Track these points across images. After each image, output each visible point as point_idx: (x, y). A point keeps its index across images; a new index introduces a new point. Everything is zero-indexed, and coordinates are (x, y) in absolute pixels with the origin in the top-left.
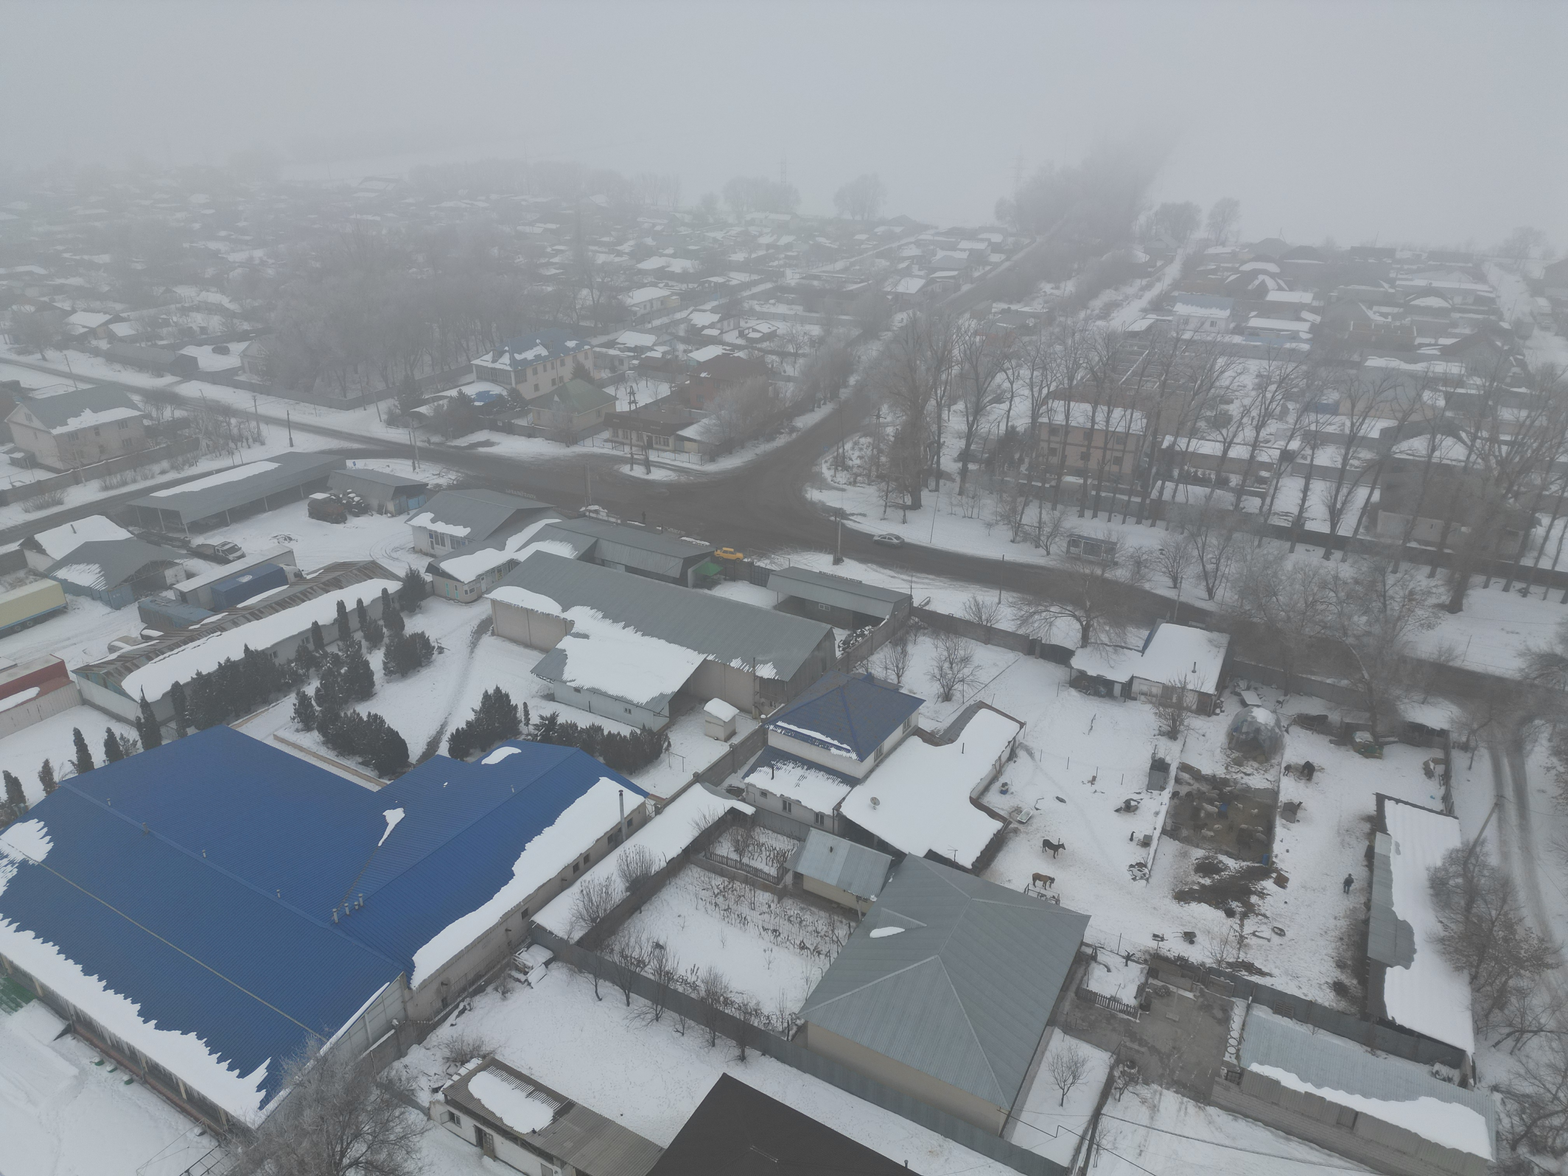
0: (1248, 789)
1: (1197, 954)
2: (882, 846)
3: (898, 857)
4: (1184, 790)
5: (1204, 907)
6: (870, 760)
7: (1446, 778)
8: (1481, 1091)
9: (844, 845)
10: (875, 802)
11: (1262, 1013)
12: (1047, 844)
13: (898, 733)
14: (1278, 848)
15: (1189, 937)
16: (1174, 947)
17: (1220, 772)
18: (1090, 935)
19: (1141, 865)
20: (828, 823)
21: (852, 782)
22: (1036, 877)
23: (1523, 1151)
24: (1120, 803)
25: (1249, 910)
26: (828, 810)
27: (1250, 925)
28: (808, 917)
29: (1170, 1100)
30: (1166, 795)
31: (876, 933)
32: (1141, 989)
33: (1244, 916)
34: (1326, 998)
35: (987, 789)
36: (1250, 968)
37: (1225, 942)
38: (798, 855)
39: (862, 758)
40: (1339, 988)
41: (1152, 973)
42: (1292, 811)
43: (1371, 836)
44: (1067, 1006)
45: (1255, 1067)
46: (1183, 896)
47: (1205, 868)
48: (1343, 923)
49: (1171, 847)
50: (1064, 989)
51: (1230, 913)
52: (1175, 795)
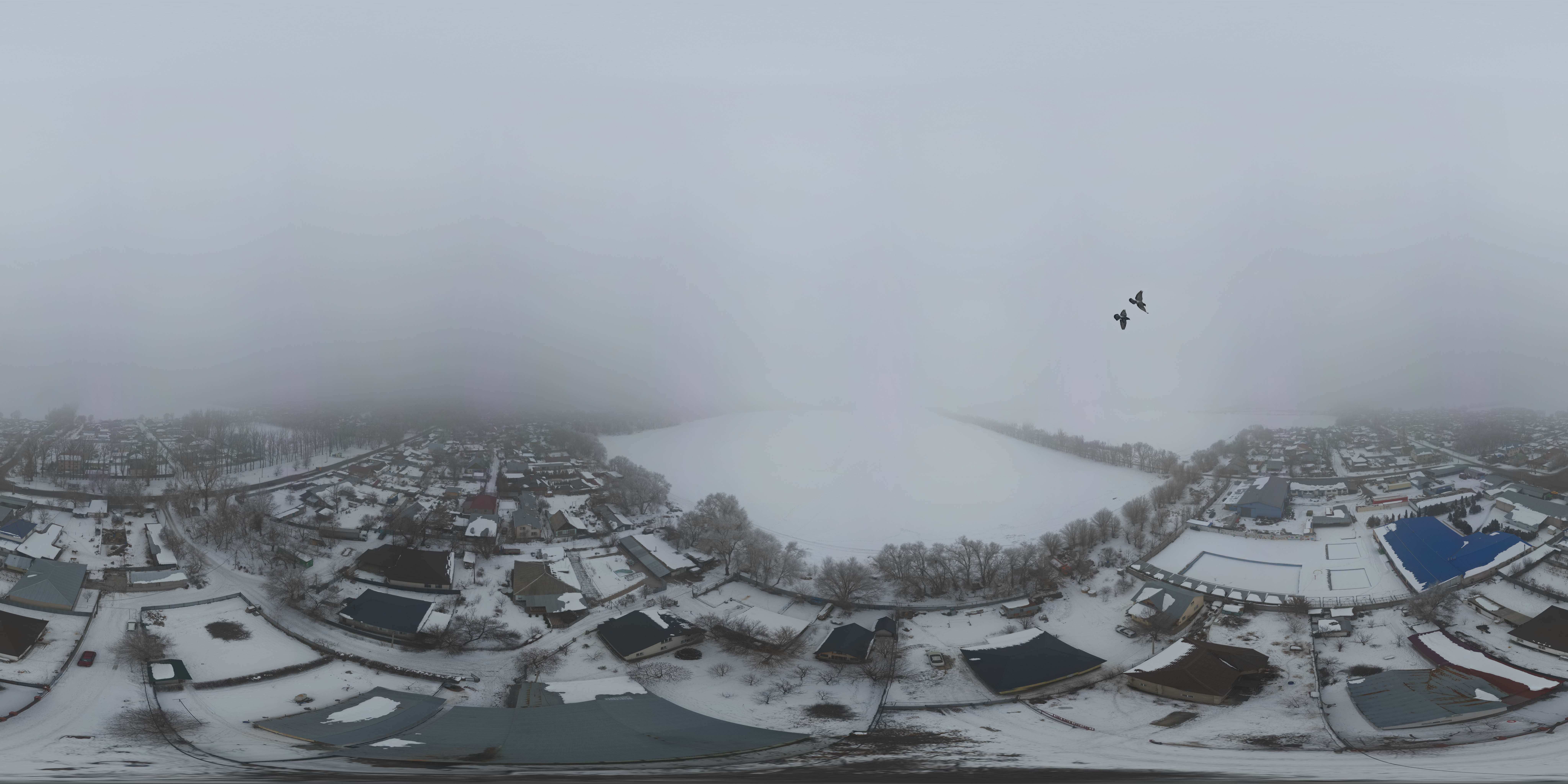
0: (119, 530)
1: (115, 566)
2: (29, 557)
3: (33, 559)
4: (104, 534)
5: (115, 556)
6: (24, 538)
7: (156, 517)
8: (181, 569)
9: (18, 557)
10: (26, 547)
11: (133, 573)
12: (73, 551)
13: (31, 532)
14: (128, 540)
15: (113, 563)
16: (110, 566)
17: (112, 528)
18: (88, 568)
19: (97, 552)
20: (13, 553)
21: (20, 543)
22: (71, 559)
23: (192, 575)
24: (90, 540)
25: (125, 554)
26: (13, 550)
27: (126, 557)
28: (9, 574)
29: (117, 595)
30: (101, 536)
31: (29, 576)
32: (104, 576)
33: (124, 555)
34: (146, 565)
35: (56, 542)
36: (128, 565)
37: (121, 561)
38: (5, 560)
39: (22, 538)
40: (148, 562)
41: (106, 572)
42: (129, 532)
43: (146, 532)
44: (85, 583)
45: (135, 583)
46: (109, 555)
47: (113, 548)
48: (145, 550)
49: (104, 546)
50: (84, 580)
51: (121, 556)
52: (103, 535)
